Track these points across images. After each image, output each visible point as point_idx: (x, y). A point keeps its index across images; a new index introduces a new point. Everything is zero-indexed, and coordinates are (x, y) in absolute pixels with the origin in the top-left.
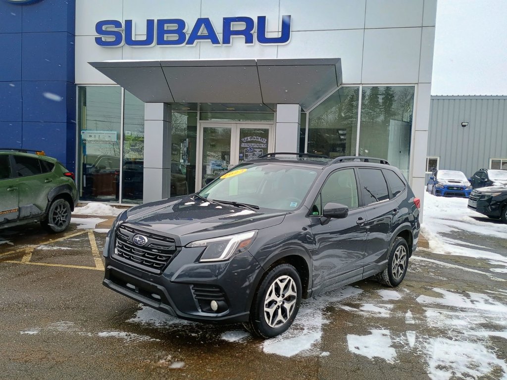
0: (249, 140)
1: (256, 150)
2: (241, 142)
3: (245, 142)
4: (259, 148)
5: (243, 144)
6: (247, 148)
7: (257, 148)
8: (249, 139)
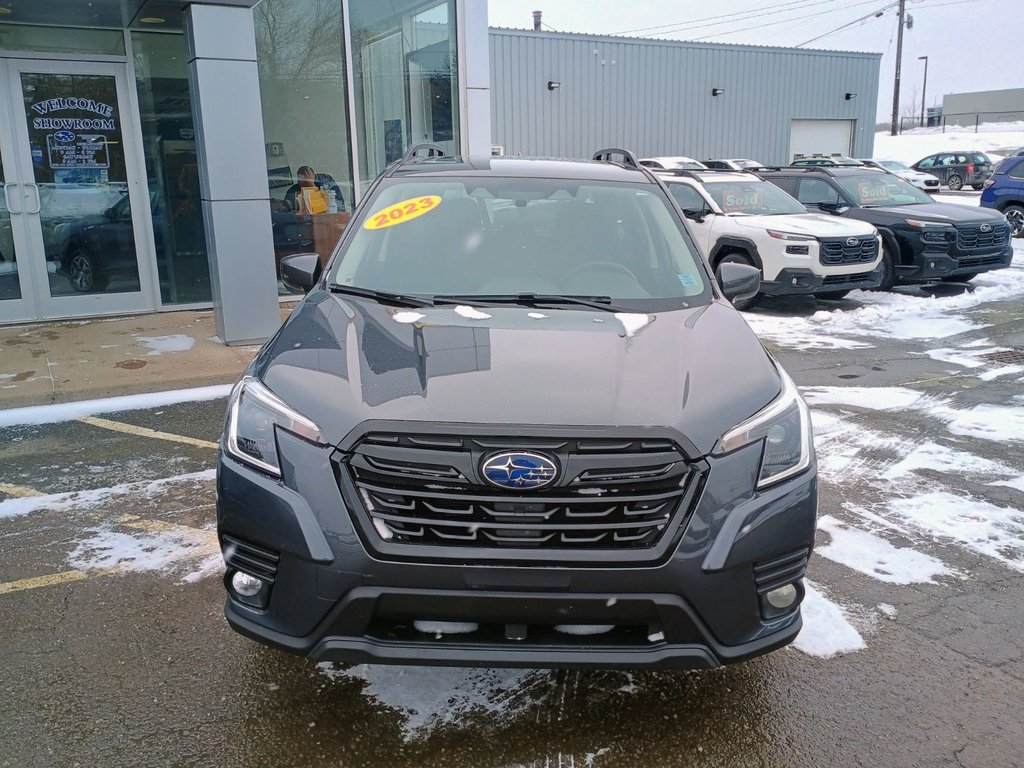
0: (56, 108)
1: (84, 137)
2: (31, 116)
3: (45, 116)
4: (92, 132)
5: (39, 120)
6: (54, 131)
7: (85, 132)
8: (55, 104)
